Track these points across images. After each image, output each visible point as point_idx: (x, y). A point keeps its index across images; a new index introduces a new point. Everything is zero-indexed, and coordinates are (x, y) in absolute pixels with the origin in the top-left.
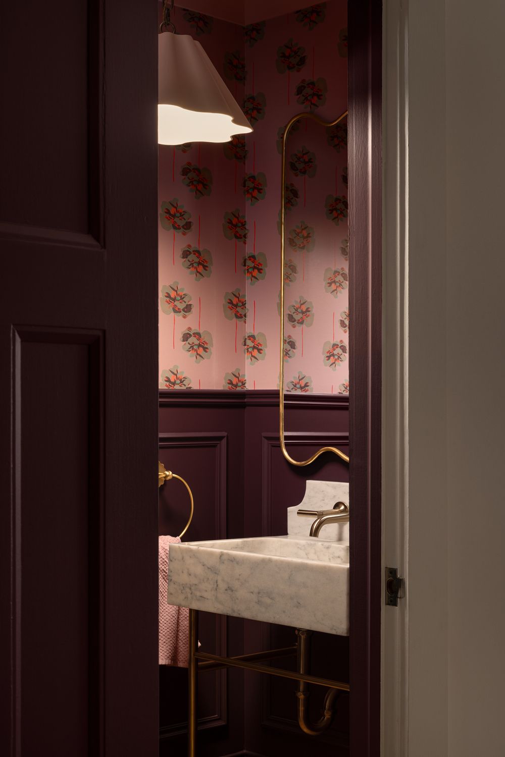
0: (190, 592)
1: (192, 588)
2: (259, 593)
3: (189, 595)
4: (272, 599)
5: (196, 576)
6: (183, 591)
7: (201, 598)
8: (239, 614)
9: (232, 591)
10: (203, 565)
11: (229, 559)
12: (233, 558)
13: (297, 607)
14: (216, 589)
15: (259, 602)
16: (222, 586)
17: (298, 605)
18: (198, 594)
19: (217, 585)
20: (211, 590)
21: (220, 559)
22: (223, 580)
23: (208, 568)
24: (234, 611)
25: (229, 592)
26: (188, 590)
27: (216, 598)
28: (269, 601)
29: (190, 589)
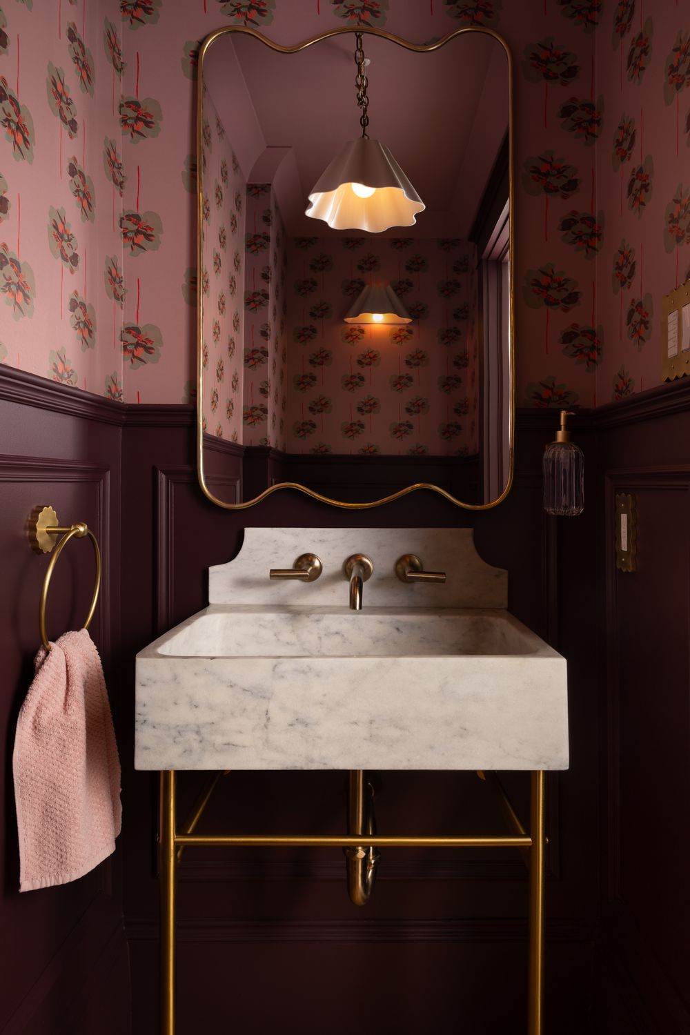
0: (199, 738)
1: (203, 731)
2: (371, 722)
3: (195, 745)
4: (402, 729)
5: (211, 707)
6: (177, 740)
7: (226, 746)
8: (325, 764)
9: (307, 725)
10: (231, 686)
11: (296, 670)
12: (308, 666)
13: (461, 736)
14: (266, 726)
15: (372, 738)
16: (280, 718)
17: (464, 732)
18: (219, 740)
19: (268, 719)
20: (253, 730)
21: (274, 670)
22: (283, 708)
23: (244, 690)
24: (312, 761)
25: (299, 727)
26: (192, 736)
27: (267, 741)
28: (394, 733)
29: (198, 733)
